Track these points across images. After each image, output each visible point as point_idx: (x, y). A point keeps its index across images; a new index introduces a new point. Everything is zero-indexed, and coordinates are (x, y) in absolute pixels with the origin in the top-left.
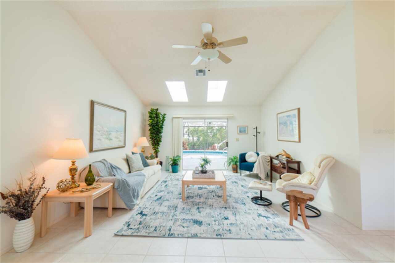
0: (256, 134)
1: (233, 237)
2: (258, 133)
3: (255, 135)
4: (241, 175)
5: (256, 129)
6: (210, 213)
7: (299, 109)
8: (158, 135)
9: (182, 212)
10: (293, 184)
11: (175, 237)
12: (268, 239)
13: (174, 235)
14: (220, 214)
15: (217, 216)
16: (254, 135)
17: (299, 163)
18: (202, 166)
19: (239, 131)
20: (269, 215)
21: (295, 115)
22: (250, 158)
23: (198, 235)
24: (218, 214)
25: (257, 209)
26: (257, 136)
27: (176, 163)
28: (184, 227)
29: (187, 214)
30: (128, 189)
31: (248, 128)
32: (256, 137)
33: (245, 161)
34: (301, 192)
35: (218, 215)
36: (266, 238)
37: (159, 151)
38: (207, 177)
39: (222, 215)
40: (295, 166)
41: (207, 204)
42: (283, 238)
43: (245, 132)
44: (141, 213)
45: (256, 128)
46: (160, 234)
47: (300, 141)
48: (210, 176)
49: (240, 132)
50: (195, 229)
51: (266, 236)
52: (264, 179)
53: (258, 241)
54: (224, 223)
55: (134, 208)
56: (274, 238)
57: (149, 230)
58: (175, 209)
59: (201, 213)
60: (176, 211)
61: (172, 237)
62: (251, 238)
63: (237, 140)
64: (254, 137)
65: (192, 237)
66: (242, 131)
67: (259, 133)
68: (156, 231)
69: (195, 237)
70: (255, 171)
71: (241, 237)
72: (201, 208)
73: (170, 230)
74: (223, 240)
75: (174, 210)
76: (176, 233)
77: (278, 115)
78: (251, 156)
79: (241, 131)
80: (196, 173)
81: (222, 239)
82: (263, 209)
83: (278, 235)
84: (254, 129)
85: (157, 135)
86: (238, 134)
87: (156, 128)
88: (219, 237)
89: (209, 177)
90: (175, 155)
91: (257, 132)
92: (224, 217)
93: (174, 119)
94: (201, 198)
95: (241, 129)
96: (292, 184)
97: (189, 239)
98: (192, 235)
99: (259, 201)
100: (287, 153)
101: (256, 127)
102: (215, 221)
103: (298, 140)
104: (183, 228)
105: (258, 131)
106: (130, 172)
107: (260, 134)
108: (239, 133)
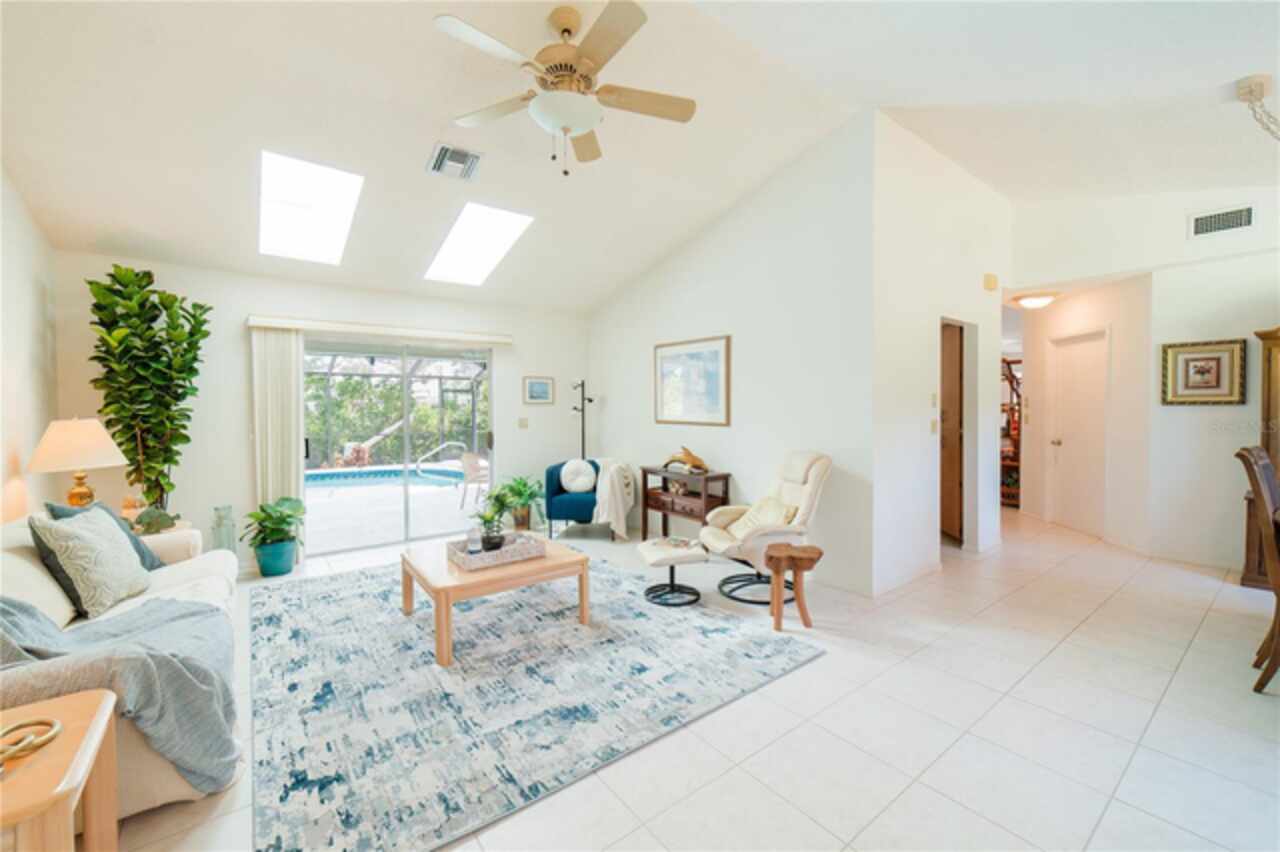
0: (581, 401)
1: (704, 709)
2: (586, 402)
3: (580, 407)
4: (551, 537)
5: (580, 389)
6: (583, 673)
7: (728, 339)
8: (167, 407)
9: (488, 704)
10: (767, 531)
11: (551, 792)
12: (773, 679)
13: (543, 785)
14: (612, 662)
15: (608, 672)
16: (575, 408)
17: (725, 479)
18: (487, 522)
19: (527, 395)
20: (722, 624)
21: (716, 353)
22: (576, 480)
23: (615, 746)
24: (608, 664)
25: (686, 619)
26: (583, 410)
27: (282, 531)
28: (548, 748)
29: (513, 702)
30: (204, 692)
31: (553, 383)
32: (580, 413)
33: (560, 490)
34: (789, 546)
35: (610, 669)
36: (766, 678)
37: (172, 486)
38: (519, 558)
39: (619, 664)
40: (716, 489)
41: (545, 648)
42: (792, 664)
43: (546, 398)
44: (300, 781)
45: (583, 385)
46: (489, 810)
47: (728, 423)
48: (529, 553)
49: (532, 397)
50: (589, 738)
51: (765, 674)
52: (625, 536)
53: (761, 690)
54: (646, 682)
55: (234, 780)
56: (780, 672)
57: (426, 821)
58: (450, 705)
59: (557, 680)
60: (459, 710)
61: (540, 796)
62: (743, 691)
63: (523, 424)
64: (575, 412)
65: (606, 762)
66: (537, 393)
67: (590, 401)
68: (457, 809)
69: (616, 758)
70: (601, 515)
71: (722, 700)
72: (538, 666)
73: (511, 779)
74: (692, 727)
75: (448, 708)
76: (543, 776)
77: (659, 351)
78: (577, 473)
79: (535, 395)
80: (472, 553)
81: (685, 725)
82: (697, 613)
83: (780, 662)
84: (575, 388)
85: (163, 409)
86: (525, 403)
87: (157, 373)
88: (675, 723)
89: (526, 556)
90: (265, 496)
91: (583, 399)
92: (633, 668)
93: (256, 337)
94: (504, 636)
95: (536, 388)
96: (761, 532)
97: (601, 773)
98: (600, 754)
99: (669, 596)
100: (694, 453)
101: (580, 382)
102: (618, 687)
103: (723, 420)
104: (549, 751)
105: (587, 395)
106: (80, 614)
107: (591, 404)
108: (528, 400)
